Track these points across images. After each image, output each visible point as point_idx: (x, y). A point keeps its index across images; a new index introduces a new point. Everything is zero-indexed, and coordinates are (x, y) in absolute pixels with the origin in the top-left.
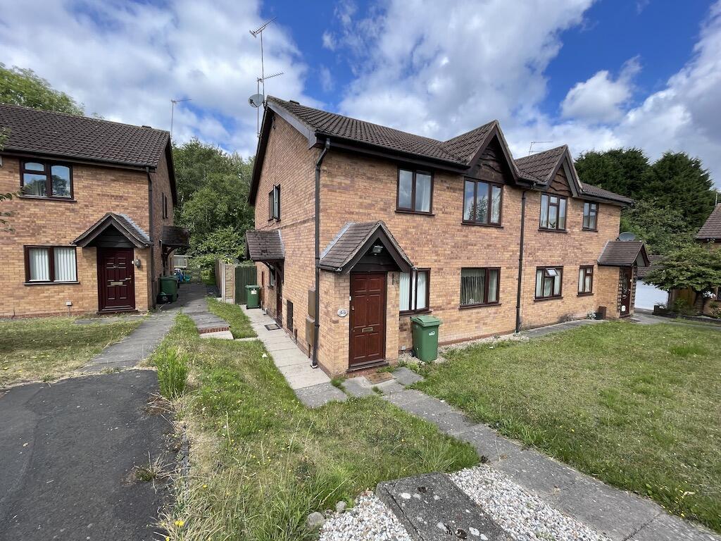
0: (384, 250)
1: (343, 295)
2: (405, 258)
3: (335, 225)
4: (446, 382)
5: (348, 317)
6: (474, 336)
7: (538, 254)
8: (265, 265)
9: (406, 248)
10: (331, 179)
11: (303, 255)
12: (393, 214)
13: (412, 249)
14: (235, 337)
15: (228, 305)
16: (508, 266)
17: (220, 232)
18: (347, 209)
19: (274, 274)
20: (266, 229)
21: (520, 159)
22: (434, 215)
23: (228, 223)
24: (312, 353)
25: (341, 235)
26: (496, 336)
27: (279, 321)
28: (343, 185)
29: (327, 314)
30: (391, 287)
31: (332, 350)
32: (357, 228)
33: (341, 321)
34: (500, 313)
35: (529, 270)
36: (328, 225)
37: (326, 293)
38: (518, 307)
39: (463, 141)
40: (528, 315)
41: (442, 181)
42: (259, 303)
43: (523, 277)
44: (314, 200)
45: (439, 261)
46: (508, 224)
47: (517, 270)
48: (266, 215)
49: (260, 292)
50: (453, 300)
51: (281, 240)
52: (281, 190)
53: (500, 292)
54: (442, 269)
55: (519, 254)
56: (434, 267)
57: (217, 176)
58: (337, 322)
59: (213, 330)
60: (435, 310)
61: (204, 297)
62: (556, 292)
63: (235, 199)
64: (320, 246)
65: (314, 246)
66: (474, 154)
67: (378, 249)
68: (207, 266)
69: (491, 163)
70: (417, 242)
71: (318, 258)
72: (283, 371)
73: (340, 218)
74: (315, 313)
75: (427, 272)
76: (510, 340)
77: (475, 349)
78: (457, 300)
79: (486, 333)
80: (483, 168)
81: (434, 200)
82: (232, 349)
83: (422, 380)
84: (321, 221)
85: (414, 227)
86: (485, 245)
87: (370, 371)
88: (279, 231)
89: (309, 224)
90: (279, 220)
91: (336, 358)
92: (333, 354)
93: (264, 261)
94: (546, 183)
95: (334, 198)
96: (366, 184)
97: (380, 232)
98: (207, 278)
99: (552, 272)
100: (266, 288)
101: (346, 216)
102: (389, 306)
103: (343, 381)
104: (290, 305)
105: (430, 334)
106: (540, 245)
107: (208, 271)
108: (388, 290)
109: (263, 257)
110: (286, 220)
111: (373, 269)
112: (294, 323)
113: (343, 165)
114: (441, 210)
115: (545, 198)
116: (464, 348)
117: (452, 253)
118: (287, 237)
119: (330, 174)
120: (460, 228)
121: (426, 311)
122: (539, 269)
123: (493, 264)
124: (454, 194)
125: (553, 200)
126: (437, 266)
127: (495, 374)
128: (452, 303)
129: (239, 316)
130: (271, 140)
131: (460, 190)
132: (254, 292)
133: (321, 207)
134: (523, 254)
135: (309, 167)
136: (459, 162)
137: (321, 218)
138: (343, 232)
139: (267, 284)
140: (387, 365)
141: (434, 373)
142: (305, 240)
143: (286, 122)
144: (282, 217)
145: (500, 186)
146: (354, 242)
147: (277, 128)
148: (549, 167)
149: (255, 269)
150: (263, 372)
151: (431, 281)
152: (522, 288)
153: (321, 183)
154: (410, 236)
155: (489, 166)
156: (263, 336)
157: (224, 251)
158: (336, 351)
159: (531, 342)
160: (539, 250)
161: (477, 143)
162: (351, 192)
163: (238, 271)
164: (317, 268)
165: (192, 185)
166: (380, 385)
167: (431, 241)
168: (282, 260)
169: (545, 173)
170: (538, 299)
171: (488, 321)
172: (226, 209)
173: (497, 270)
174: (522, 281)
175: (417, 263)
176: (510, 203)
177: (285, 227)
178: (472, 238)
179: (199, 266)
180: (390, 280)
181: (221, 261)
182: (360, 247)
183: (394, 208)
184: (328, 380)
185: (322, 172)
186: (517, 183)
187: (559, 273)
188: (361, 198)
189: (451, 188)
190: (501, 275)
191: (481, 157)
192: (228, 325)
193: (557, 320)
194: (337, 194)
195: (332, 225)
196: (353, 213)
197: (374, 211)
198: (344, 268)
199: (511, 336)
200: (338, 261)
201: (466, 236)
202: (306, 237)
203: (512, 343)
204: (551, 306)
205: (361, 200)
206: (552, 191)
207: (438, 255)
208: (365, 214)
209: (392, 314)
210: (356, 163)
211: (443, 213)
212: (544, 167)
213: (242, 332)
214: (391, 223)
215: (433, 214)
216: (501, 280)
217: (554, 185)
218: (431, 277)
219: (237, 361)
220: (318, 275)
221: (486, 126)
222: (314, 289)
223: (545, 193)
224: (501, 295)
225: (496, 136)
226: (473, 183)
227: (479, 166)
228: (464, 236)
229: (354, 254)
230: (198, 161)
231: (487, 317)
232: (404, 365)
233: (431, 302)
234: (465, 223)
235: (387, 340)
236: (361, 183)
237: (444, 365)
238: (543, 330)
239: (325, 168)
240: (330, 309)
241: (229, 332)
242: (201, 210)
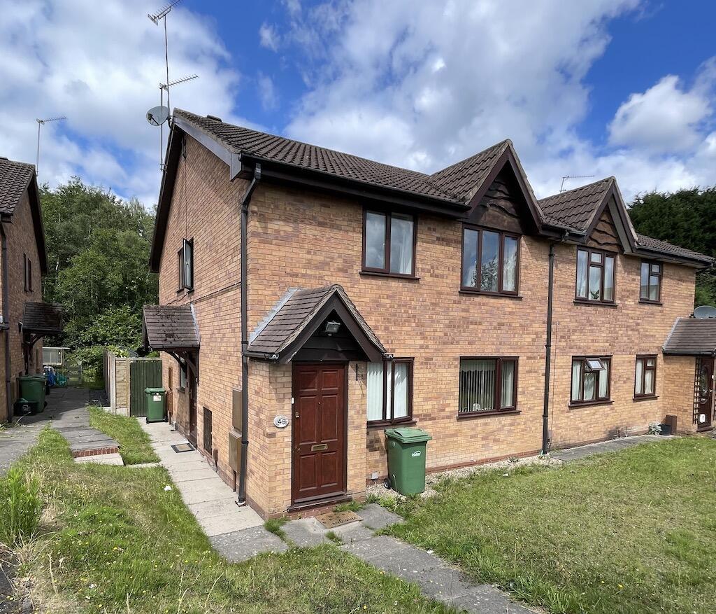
0: (343, 328)
1: (282, 396)
2: (374, 341)
3: (270, 293)
4: (436, 525)
5: (289, 428)
6: (479, 458)
7: (573, 337)
8: (173, 358)
9: (376, 328)
10: (263, 225)
11: (225, 340)
12: (358, 277)
13: (386, 329)
14: (127, 461)
15: (120, 418)
16: (529, 354)
17: (111, 314)
18: (288, 270)
19: (185, 371)
20: (174, 304)
21: (546, 200)
22: (418, 279)
23: (123, 300)
24: (238, 483)
25: (279, 308)
26: (514, 459)
27: (192, 440)
28: (282, 233)
29: (259, 424)
30: (353, 383)
31: (267, 478)
32: (303, 297)
33: (279, 434)
34: (519, 424)
35: (561, 362)
36: (260, 292)
37: (257, 393)
38: (545, 416)
39: (460, 171)
40: (560, 428)
41: (429, 229)
42: (165, 415)
43: (552, 370)
44: (240, 256)
45: (427, 347)
46: (530, 293)
47: (543, 362)
48: (175, 285)
49: (166, 398)
50: (448, 405)
51: (195, 319)
52: (195, 247)
53: (518, 393)
54: (432, 359)
55: (545, 337)
56: (419, 356)
57: (107, 232)
58: (272, 436)
59: (94, 452)
60: (421, 420)
61: (84, 406)
62: (602, 394)
63: (133, 266)
64: (249, 323)
65: (240, 325)
66: (476, 189)
67: (333, 326)
68: (92, 362)
69: (502, 203)
70: (393, 319)
71: (245, 342)
72: (194, 509)
73: (278, 283)
74: (241, 423)
75: (408, 364)
76: (533, 465)
77: (482, 478)
78: (453, 405)
79: (498, 455)
80: (491, 211)
81: (418, 257)
82: (120, 479)
83: (401, 521)
84: (250, 287)
85: (388, 297)
86: (495, 324)
87: (323, 509)
88: (192, 306)
89: (232, 293)
90: (191, 291)
91: (272, 490)
92: (268, 484)
93: (170, 351)
94: (584, 233)
95: (268, 252)
96: (316, 233)
97: (336, 301)
98: (92, 380)
99: (595, 365)
100: (175, 391)
101: (288, 279)
102: (351, 412)
103: (283, 524)
104: (208, 414)
105: (413, 455)
106: (576, 324)
107: (92, 370)
108: (350, 388)
109: (167, 344)
110: (201, 290)
111: (325, 358)
112: (213, 440)
113: (281, 204)
114: (429, 271)
115: (582, 255)
116: (465, 476)
117: (446, 335)
118: (203, 314)
119: (263, 219)
120: (457, 298)
121: (407, 421)
122: (576, 359)
123: (507, 352)
124: (447, 248)
125: (596, 258)
126: (424, 355)
127: (510, 513)
128: (447, 409)
129: (134, 433)
130: (180, 175)
131: (456, 242)
132: (157, 398)
133: (250, 267)
134: (553, 337)
135: (233, 209)
136: (454, 201)
137: (249, 282)
138: (283, 304)
139: (175, 386)
140: (350, 500)
141: (419, 513)
142: (228, 317)
143: (201, 145)
144: (196, 284)
145: (516, 237)
146: (298, 316)
147: (188, 156)
148: (588, 208)
149: (158, 365)
150: (163, 511)
151: (415, 376)
152: (551, 388)
153: (249, 230)
154: (382, 310)
155: (500, 207)
156: (168, 459)
157: (117, 341)
158: (271, 479)
159: (564, 467)
160: (575, 331)
161: (481, 174)
162: (294, 245)
163: (134, 368)
164: (244, 356)
165: (71, 246)
166: (337, 530)
167: (414, 317)
168: (196, 349)
169: (582, 217)
170: (575, 405)
171: (501, 436)
172: (121, 281)
173: (513, 362)
174: (551, 377)
175: (393, 351)
176: (531, 261)
177: (201, 300)
178: (475, 313)
179: (80, 363)
180: (352, 373)
181: (109, 354)
182: (306, 323)
183: (357, 268)
184: (262, 522)
185: (250, 214)
186: (541, 232)
187: (605, 366)
188: (309, 252)
189: (443, 240)
190: (520, 368)
191: (486, 195)
192: (116, 445)
193: (603, 436)
194: (273, 247)
195: (266, 292)
196: (297, 275)
197: (329, 273)
198: (283, 354)
199: (535, 459)
200: (274, 344)
201: (467, 311)
202: (229, 312)
203: (536, 469)
204: (594, 414)
205: (309, 257)
206: (594, 244)
207: (424, 338)
208: (315, 277)
209: (356, 424)
210: (302, 202)
211: (432, 276)
212: (581, 210)
213: (136, 456)
214: (354, 290)
215: (417, 277)
216: (519, 376)
217: (596, 235)
218: (415, 371)
219: (125, 495)
220: (245, 368)
221: (493, 148)
222: (240, 389)
223: (583, 247)
224: (520, 398)
225: (508, 163)
226: (476, 233)
227: (485, 207)
228: (464, 310)
229: (297, 333)
230: (80, 211)
231: (499, 430)
232: (374, 500)
233: (415, 408)
234: (465, 292)
235: (348, 463)
236: (309, 231)
237: (434, 500)
238: (583, 450)
239: (255, 209)
240: (263, 417)
241: (117, 455)
242: (84, 282)
